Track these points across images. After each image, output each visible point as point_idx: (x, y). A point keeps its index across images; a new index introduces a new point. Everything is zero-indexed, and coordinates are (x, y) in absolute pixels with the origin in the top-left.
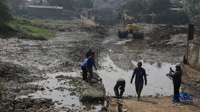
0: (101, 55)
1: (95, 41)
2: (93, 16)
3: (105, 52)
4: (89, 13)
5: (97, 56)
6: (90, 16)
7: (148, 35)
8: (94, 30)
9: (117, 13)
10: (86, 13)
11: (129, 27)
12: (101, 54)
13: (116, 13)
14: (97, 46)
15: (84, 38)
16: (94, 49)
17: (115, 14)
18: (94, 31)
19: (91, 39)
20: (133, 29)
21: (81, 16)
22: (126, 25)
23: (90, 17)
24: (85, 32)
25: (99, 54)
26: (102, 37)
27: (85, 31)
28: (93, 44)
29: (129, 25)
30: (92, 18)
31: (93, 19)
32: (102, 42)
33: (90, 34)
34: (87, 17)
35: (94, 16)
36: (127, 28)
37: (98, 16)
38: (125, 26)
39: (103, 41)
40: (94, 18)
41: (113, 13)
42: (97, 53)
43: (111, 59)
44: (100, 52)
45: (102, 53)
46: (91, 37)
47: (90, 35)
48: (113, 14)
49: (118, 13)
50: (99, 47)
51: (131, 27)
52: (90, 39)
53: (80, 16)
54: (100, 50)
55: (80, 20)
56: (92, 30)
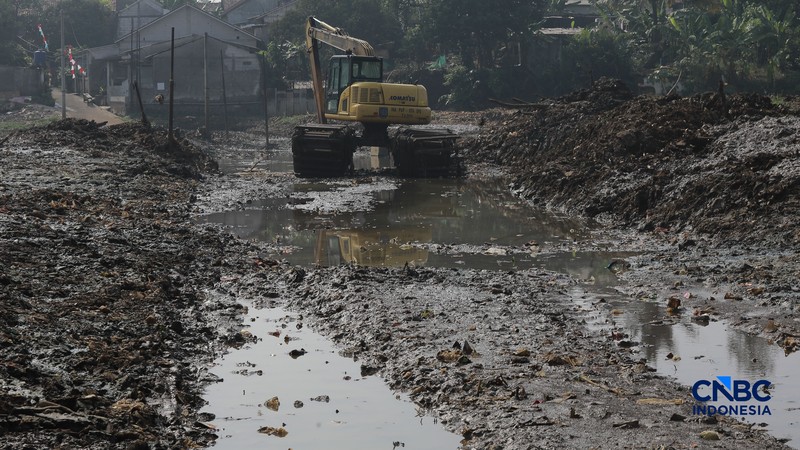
0: (213, 319)
1: (139, 193)
2: (118, 83)
3: (250, 278)
4: (97, 70)
5: (178, 328)
6: (105, 87)
7: (485, 156)
8: (128, 136)
9: (249, 63)
10: (79, 75)
11: (363, 100)
12: (210, 297)
13: (245, 63)
14: (156, 227)
15: (48, 178)
16: (135, 250)
17: (239, 67)
18: (129, 142)
19: (104, 187)
20: (390, 113)
21: (56, 93)
22: (341, 90)
23: (105, 93)
24: (66, 150)
25: (193, 299)
26: (186, 175)
27: (65, 143)
28: (118, 214)
29: (364, 90)
30: (113, 99)
31: (122, 99)
32: (194, 199)
33: (96, 156)
34: (89, 96)
35: (126, 85)
36: (351, 109)
37: (145, 84)
38: (332, 97)
39: (199, 196)
40: (127, 95)
41: (228, 63)
42: (169, 290)
43: (367, 371)
44: (199, 283)
45: (223, 291)
46: (105, 175)
47: (94, 161)
48: (230, 69)
49: (255, 64)
50: (172, 231)
51: (374, 101)
52: (97, 184)
53: (48, 90)
54: (190, 258)
55: (47, 109)
56: (110, 139)
